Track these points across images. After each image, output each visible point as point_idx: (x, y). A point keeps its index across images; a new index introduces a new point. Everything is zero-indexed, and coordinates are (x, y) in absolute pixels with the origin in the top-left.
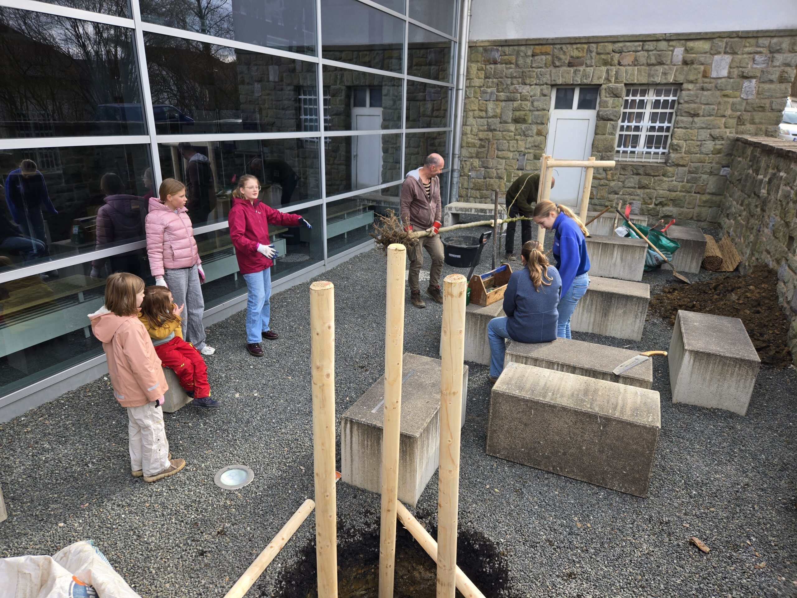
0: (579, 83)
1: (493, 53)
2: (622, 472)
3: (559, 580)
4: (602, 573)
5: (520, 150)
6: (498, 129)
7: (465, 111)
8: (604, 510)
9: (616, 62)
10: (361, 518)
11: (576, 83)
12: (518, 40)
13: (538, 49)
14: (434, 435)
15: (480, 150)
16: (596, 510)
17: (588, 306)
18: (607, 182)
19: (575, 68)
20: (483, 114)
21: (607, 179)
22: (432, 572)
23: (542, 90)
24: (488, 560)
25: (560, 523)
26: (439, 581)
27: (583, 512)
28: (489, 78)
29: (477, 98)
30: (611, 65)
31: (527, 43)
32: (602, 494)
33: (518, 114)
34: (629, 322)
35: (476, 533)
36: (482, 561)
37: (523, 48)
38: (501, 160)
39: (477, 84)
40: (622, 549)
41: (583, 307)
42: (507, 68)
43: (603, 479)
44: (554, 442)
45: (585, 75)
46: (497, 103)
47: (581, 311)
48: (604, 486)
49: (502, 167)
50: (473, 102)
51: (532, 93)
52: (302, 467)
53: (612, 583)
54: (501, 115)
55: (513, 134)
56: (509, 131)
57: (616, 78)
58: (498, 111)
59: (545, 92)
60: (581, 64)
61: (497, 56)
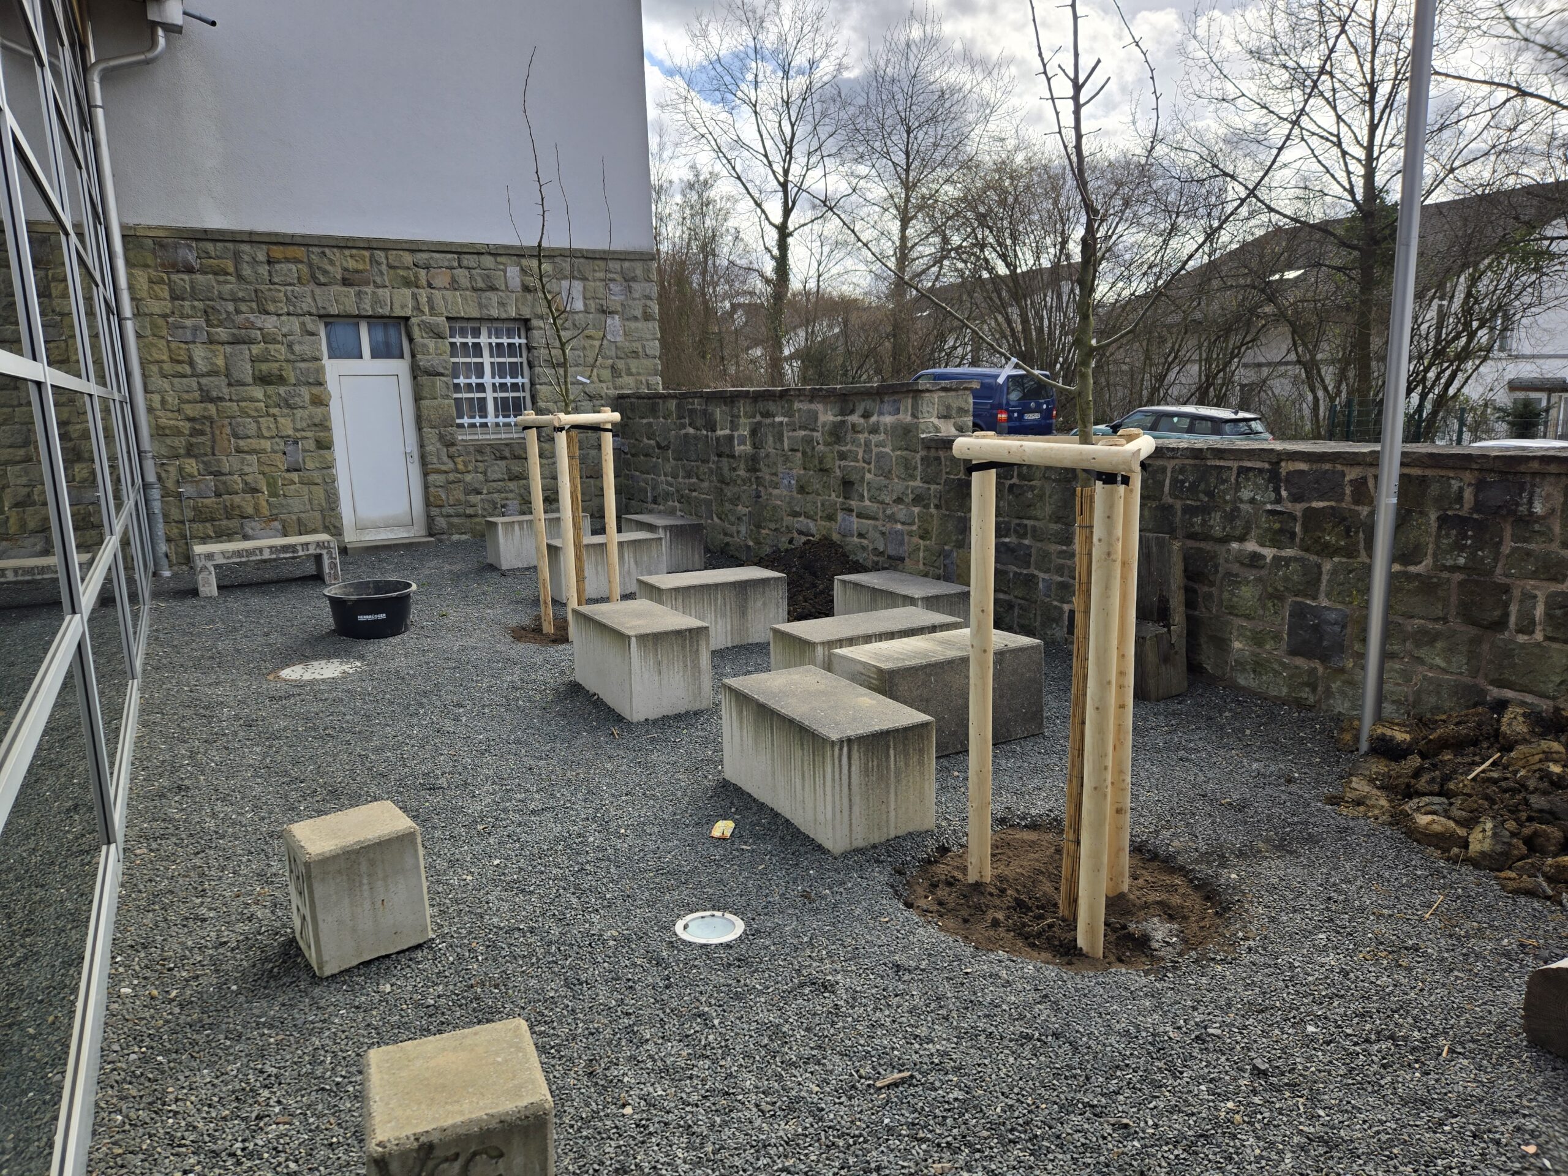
0: (370, 313)
1: (180, 252)
5: (284, 434)
6: (227, 397)
11: (360, 313)
12: (233, 232)
13: (277, 252)
19: (357, 288)
20: (185, 369)
23: (303, 324)
28: (183, 299)
29: (163, 337)
30: (417, 287)
31: (253, 239)
33: (264, 367)
37: (246, 248)
38: (247, 457)
39: (159, 311)
42: (219, 282)
45: (376, 301)
46: (213, 347)
48: (1009, 739)
49: (255, 468)
50: (154, 345)
51: (285, 330)
54: (227, 369)
55: (262, 404)
56: (252, 400)
57: (432, 308)
58: (220, 362)
59: (310, 327)
60: (367, 283)
61: (190, 258)
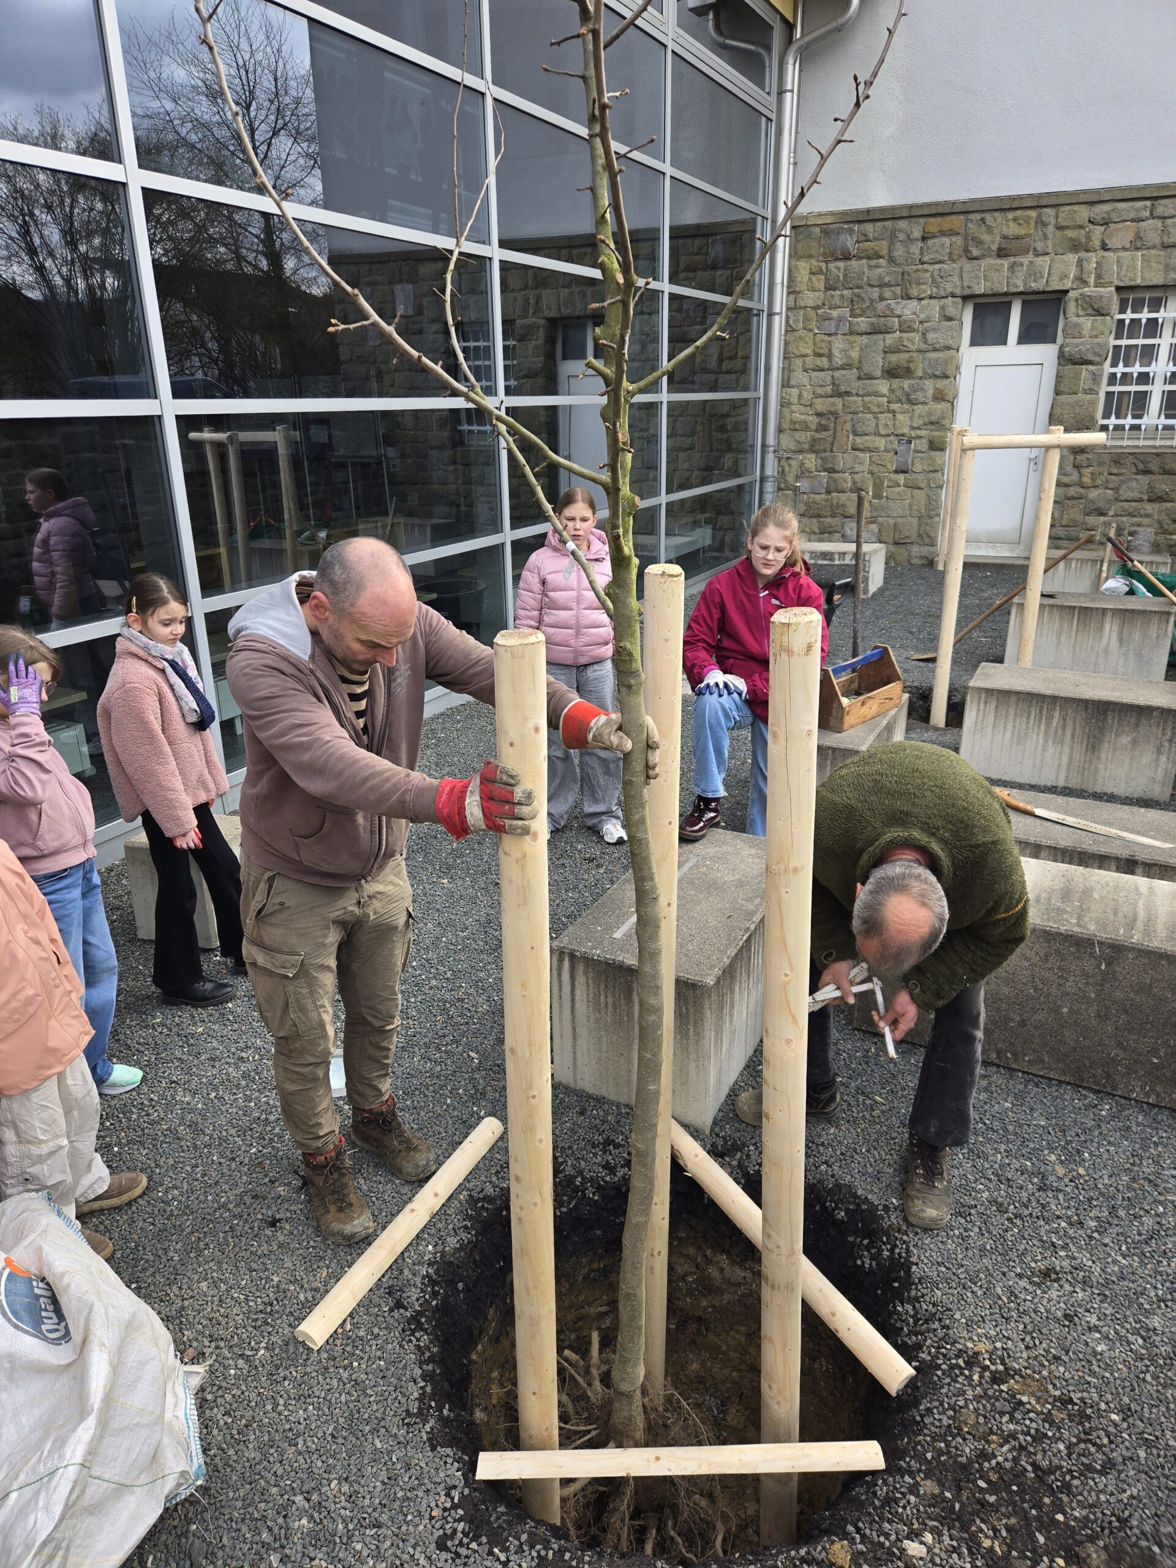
0: (1021, 289)
1: (841, 237)
2: (1149, 1061)
3: (1023, 1283)
4: (1116, 1269)
5: (899, 432)
6: (854, 392)
7: (787, 357)
8: (1112, 1139)
9: (1097, 243)
10: (595, 1155)
11: (1014, 290)
12: (893, 208)
13: (934, 224)
14: (745, 985)
15: (817, 435)
16: (1096, 1140)
17: (1056, 732)
18: (1082, 490)
19: (1012, 259)
20: (824, 362)
21: (1081, 485)
22: (746, 1269)
23: (943, 308)
24: (866, 1242)
25: (1018, 1165)
26: (767, 1279)
27: (1068, 1143)
28: (835, 289)
29: (811, 330)
30: (1087, 251)
31: (912, 213)
32: (1105, 1110)
33: (894, 358)
34: (1144, 762)
35: (838, 1186)
36: (853, 1244)
37: (903, 224)
38: (861, 455)
39: (811, 303)
40: (1158, 1219)
41: (1046, 732)
42: (870, 267)
43: (1108, 1076)
44: (1000, 999)
45: (1034, 274)
46: (852, 338)
47: (1041, 741)
48: (1109, 1090)
49: (865, 467)
50: (801, 338)
51: (922, 316)
52: (472, 1054)
53: (1139, 1289)
54: (860, 362)
55: (885, 399)
56: (877, 394)
57: (1099, 277)
58: (855, 354)
59: (951, 311)
60: (1025, 251)
61: (849, 243)
